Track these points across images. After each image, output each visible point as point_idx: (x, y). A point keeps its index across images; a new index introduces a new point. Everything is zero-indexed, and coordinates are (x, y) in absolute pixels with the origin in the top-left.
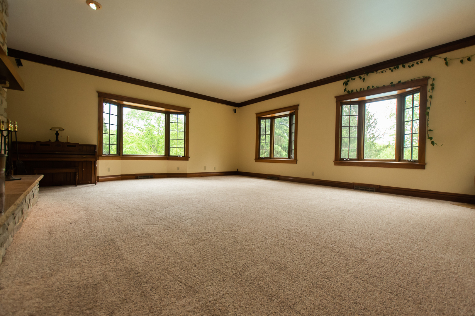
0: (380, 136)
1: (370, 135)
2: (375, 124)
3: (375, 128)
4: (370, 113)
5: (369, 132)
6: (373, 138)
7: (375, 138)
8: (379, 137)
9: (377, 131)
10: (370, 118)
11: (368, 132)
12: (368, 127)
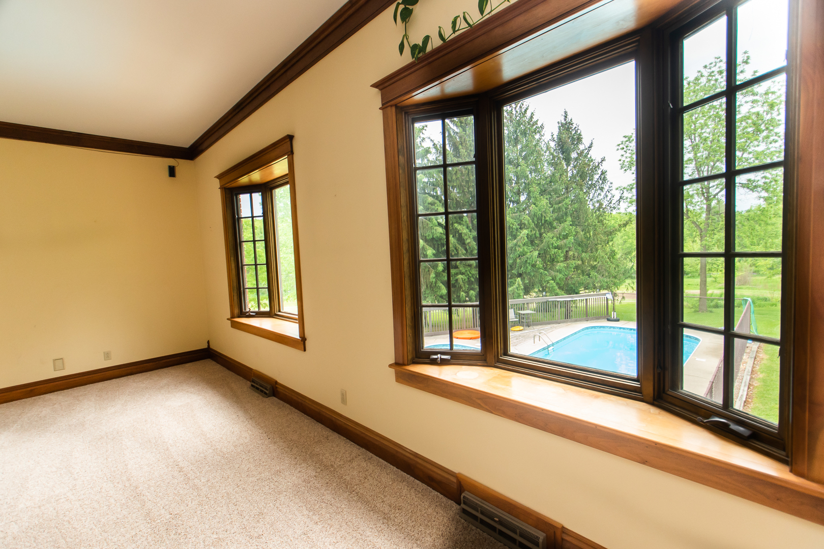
0: (612, 205)
1: (593, 205)
2: (603, 183)
3: (602, 190)
4: (592, 160)
5: (593, 197)
6: (599, 209)
7: (603, 209)
8: (611, 208)
9: (607, 196)
10: (592, 171)
11: (591, 197)
12: (589, 189)
